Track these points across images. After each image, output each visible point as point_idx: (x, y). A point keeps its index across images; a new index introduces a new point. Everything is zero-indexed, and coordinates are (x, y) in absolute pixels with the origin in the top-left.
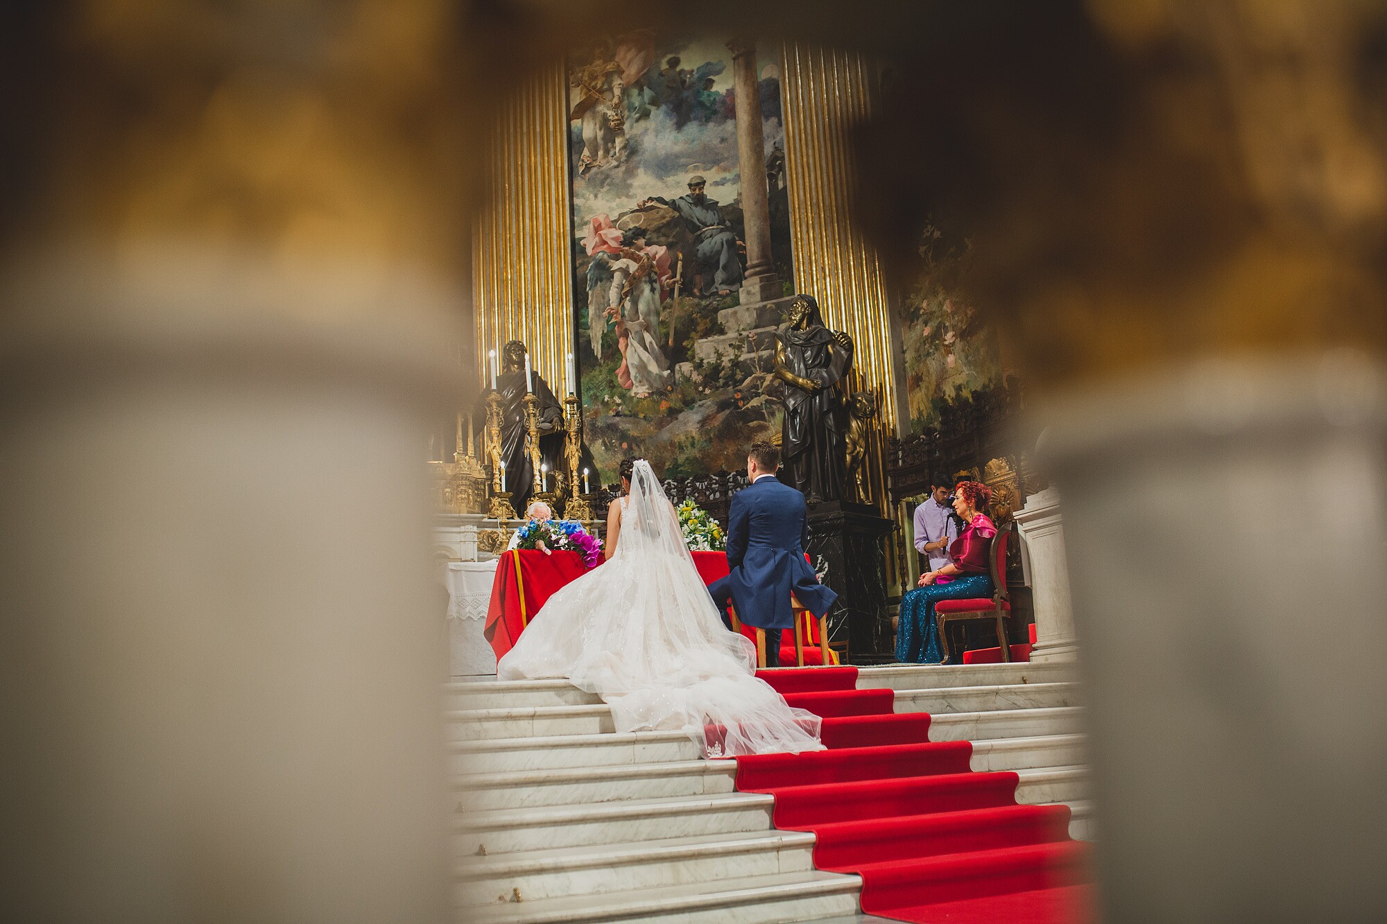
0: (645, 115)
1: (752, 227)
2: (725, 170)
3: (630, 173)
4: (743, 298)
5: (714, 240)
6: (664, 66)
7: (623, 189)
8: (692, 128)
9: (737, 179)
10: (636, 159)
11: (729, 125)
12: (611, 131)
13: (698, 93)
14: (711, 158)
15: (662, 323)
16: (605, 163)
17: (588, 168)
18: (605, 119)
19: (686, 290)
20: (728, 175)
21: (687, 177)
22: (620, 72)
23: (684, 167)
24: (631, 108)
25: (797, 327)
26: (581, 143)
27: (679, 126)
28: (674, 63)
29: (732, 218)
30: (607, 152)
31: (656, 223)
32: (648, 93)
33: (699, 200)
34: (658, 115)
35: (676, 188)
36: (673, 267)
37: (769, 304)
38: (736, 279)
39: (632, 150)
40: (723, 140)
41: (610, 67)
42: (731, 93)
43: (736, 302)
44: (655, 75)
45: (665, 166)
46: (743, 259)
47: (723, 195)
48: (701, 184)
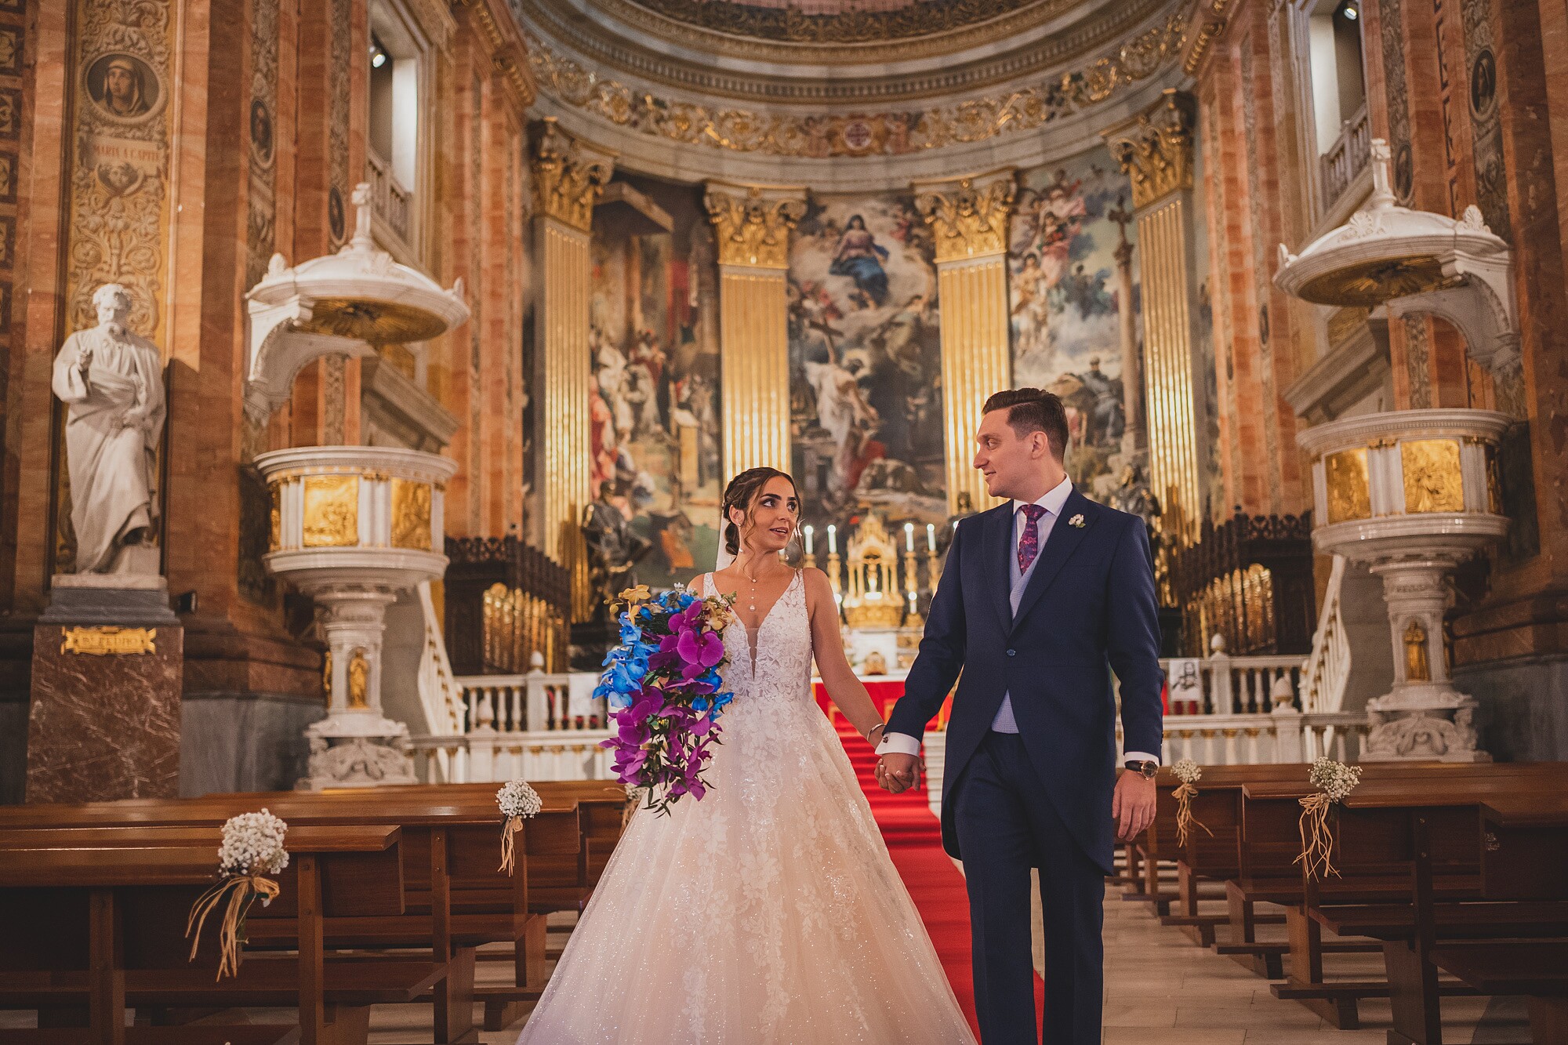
0: (1061, 309)
1: (1129, 395)
2: (1113, 351)
3: (1052, 354)
4: (1123, 447)
5: (1105, 405)
6: (1074, 271)
7: (1046, 367)
8: (1092, 319)
9: (1120, 358)
10: (1056, 344)
11: (1115, 317)
12: (1040, 323)
13: (1095, 293)
14: (1105, 343)
15: (1074, 466)
16: (1036, 348)
17: (1024, 352)
18: (1035, 315)
19: (1089, 441)
20: (1115, 356)
21: (1089, 357)
22: (1044, 277)
23: (1086, 349)
24: (1052, 305)
25: (1125, 486)
26: (1019, 333)
27: (1084, 316)
28: (1080, 269)
29: (1117, 389)
30: (1036, 338)
31: (1070, 392)
32: (1063, 293)
33: (1097, 375)
34: (1071, 309)
35: (1082, 367)
36: (1080, 425)
37: (1140, 453)
38: (1119, 434)
39: (1053, 337)
40: (1112, 329)
41: (1038, 274)
42: (1116, 293)
43: (1119, 451)
44: (1067, 279)
45: (1075, 349)
46: (1123, 418)
47: (1110, 370)
48: (1096, 363)
